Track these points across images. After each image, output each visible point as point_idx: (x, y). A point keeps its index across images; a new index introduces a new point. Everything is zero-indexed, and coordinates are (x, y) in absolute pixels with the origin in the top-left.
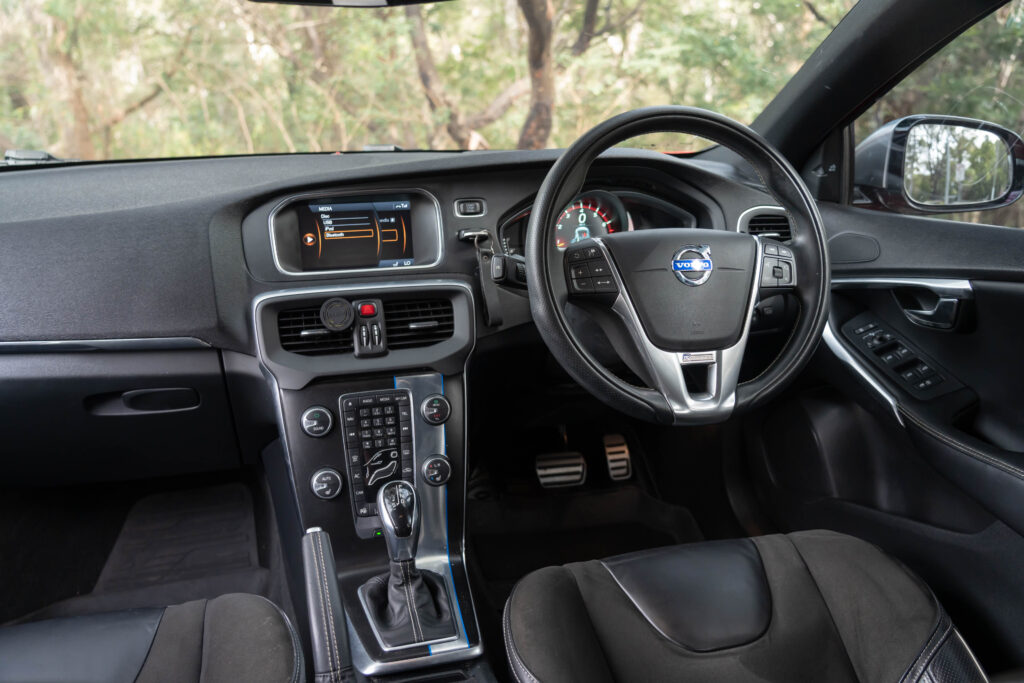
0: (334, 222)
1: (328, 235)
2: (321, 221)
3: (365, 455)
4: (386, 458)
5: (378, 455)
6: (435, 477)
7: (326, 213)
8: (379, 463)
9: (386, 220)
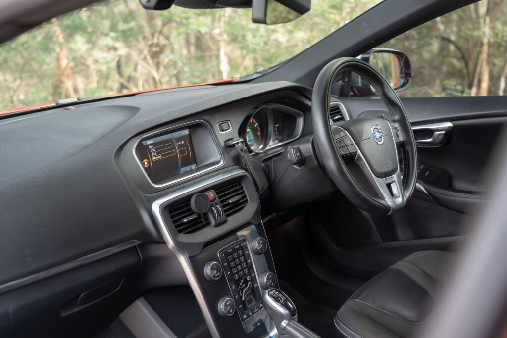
0: (156, 150)
1: (155, 158)
2: (149, 150)
3: (237, 283)
4: (246, 282)
5: (242, 281)
6: (271, 283)
7: (151, 145)
8: (244, 286)
9: (180, 143)
